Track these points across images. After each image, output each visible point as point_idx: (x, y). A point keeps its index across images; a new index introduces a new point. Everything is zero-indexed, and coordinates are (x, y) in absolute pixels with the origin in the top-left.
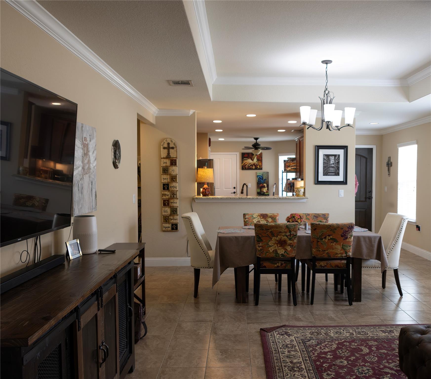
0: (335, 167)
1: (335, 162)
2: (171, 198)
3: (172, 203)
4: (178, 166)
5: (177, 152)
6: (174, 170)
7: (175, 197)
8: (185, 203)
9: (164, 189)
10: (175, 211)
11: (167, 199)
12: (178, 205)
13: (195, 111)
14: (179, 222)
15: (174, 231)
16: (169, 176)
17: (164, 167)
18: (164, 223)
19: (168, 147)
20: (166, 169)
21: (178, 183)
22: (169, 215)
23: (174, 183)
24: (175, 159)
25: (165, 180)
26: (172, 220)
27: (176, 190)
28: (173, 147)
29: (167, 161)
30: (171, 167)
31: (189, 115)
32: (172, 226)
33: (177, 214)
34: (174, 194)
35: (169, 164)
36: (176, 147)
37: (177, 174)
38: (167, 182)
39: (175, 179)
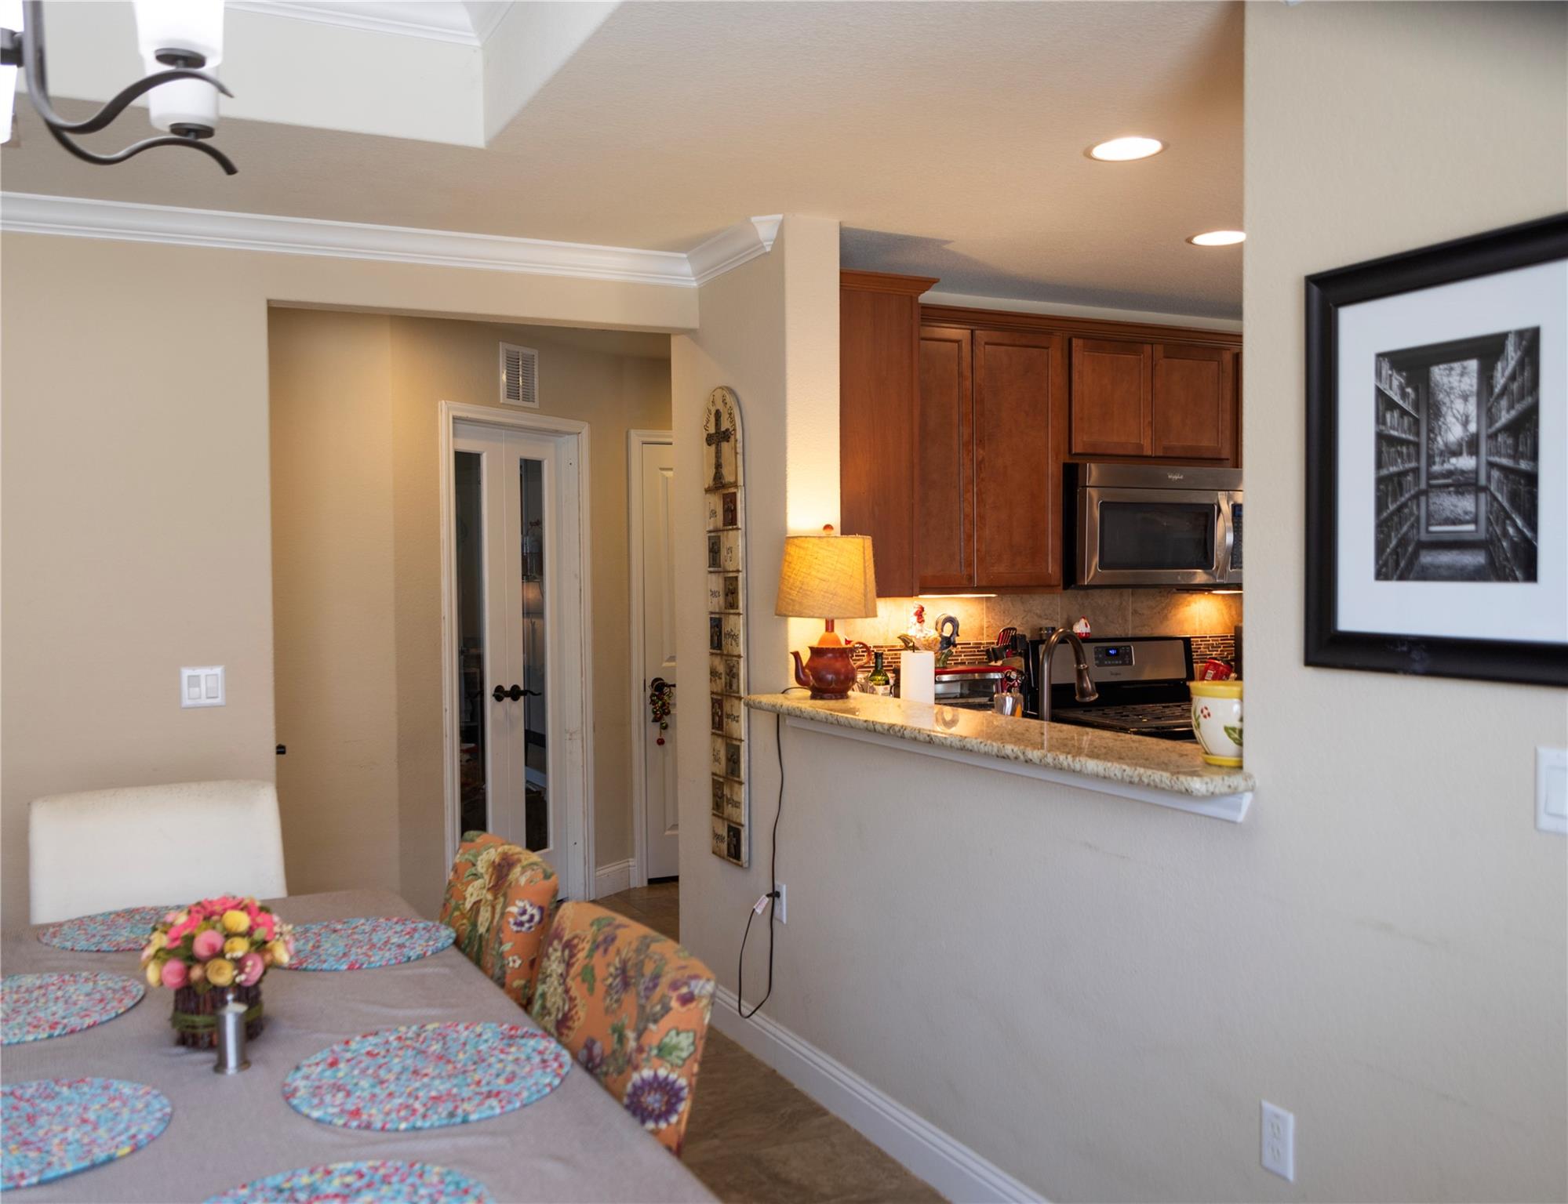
0: (1483, 481)
1: (1492, 419)
2: (726, 691)
3: (728, 716)
4: (743, 528)
5: (736, 453)
6: (731, 548)
7: (734, 687)
8: (764, 726)
9: (713, 646)
10: (734, 762)
11: (719, 698)
12: (741, 729)
13: (780, 217)
14: (744, 820)
15: (736, 864)
16: (721, 581)
17: (713, 534)
18: (714, 815)
19: (716, 433)
20: (716, 547)
21: (741, 620)
22: (723, 777)
23: (731, 616)
24: (732, 490)
25: (715, 600)
26: (728, 803)
27: (736, 653)
28: (727, 430)
29: (716, 502)
30: (725, 532)
31: (768, 249)
32: (728, 837)
33: (739, 776)
34: (732, 674)
35: (719, 520)
36: (734, 430)
37: (738, 571)
38: (717, 610)
39: (733, 593)
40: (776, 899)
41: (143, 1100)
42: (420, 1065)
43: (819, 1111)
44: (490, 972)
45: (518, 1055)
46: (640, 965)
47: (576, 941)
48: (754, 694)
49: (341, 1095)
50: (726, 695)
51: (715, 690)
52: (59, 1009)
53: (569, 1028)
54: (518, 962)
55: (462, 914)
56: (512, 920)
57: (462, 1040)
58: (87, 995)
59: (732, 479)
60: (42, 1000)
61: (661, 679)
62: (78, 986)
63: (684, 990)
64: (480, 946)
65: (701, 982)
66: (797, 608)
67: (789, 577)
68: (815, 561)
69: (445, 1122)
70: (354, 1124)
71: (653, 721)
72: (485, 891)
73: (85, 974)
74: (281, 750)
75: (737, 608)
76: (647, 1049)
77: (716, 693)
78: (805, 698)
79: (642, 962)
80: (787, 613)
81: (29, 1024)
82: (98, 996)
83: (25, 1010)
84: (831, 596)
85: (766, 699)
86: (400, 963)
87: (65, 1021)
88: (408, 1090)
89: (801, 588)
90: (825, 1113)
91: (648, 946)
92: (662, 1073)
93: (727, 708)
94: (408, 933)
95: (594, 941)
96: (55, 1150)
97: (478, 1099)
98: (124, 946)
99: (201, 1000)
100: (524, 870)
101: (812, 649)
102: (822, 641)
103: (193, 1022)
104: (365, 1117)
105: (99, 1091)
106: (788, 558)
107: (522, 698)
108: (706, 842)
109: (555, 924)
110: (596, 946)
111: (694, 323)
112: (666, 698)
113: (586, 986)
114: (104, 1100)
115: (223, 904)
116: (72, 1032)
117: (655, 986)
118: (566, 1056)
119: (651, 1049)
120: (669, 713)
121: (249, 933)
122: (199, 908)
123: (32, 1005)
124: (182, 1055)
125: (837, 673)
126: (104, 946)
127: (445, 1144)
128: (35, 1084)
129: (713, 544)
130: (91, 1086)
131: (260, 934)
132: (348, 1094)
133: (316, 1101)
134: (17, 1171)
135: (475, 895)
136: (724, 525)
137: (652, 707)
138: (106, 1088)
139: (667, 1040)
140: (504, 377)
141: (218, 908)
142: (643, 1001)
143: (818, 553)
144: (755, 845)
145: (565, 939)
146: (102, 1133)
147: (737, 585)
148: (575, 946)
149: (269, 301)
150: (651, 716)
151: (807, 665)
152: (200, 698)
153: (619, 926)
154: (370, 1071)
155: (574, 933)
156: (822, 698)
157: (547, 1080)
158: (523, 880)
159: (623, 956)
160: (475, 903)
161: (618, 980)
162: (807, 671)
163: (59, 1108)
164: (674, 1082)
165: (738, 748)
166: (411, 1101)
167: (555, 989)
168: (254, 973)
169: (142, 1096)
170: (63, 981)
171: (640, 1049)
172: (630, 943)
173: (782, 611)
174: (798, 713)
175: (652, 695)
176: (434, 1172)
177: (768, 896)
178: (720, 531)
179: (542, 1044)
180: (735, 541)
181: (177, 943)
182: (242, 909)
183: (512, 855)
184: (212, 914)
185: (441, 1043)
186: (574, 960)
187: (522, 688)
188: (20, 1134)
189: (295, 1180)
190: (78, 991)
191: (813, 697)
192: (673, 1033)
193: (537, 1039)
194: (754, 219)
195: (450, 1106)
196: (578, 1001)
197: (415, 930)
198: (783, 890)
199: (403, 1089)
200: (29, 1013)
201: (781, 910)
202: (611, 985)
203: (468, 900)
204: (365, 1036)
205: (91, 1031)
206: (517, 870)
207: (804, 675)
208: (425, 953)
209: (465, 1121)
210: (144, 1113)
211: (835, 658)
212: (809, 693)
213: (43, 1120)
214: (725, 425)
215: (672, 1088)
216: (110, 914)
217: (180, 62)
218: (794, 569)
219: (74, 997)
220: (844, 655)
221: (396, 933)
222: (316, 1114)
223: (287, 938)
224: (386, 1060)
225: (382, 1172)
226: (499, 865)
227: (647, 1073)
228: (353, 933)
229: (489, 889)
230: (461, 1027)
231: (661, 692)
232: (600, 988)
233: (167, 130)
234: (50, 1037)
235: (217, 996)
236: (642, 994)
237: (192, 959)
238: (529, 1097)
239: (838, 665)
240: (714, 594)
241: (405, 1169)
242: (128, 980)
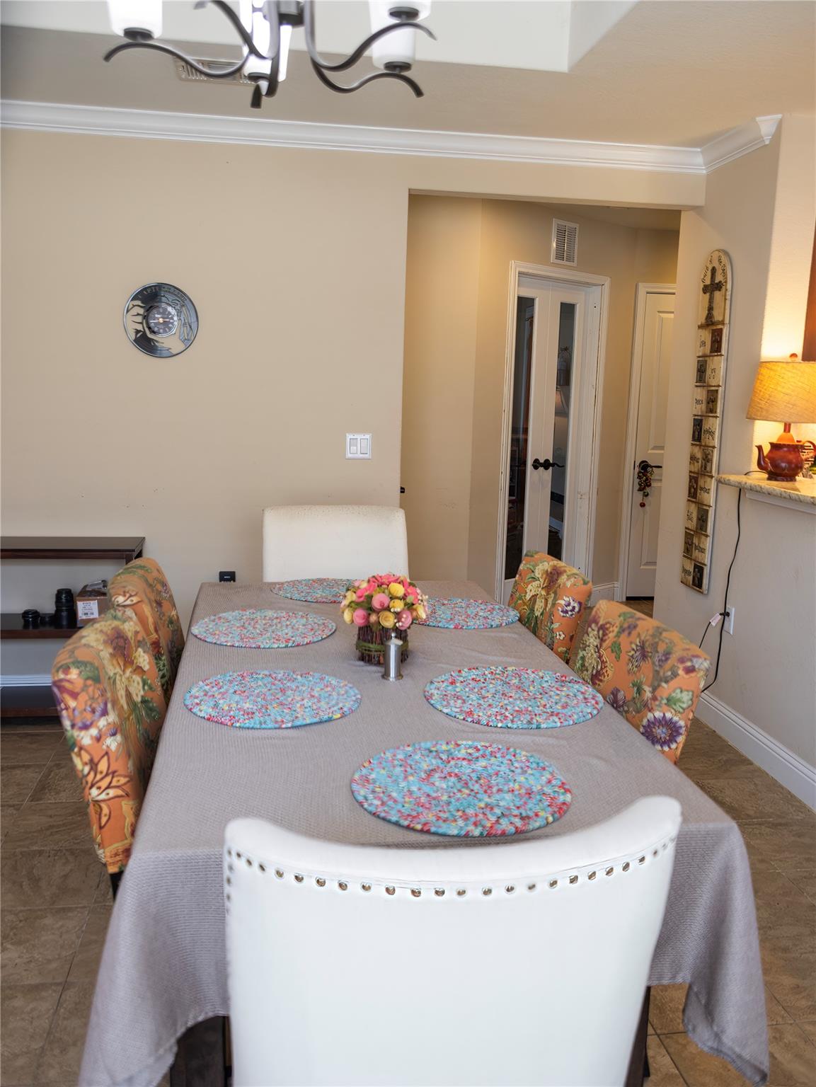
2: (702, 471)
3: (702, 489)
4: (726, 355)
5: (725, 299)
6: (715, 369)
7: (708, 469)
8: (728, 497)
9: (694, 439)
10: (703, 521)
11: (695, 475)
12: (710, 498)
13: (780, 116)
14: (707, 561)
15: (698, 591)
16: (705, 393)
17: (701, 359)
18: (684, 556)
19: (711, 284)
20: (702, 368)
21: (718, 421)
22: (694, 531)
23: (711, 418)
24: (720, 327)
25: (699, 406)
26: (696, 549)
27: (711, 445)
28: (720, 282)
29: (706, 336)
30: (711, 358)
31: (767, 142)
32: (694, 571)
33: (706, 532)
34: (707, 459)
35: (708, 349)
36: (726, 282)
37: (719, 386)
38: (700, 414)
39: (713, 402)
40: (726, 617)
41: (344, 689)
42: (506, 691)
43: (747, 762)
44: (544, 640)
45: (568, 693)
46: (655, 646)
47: (608, 626)
48: (723, 473)
49: (460, 701)
50: (701, 474)
51: (693, 471)
52: (289, 631)
53: (601, 681)
54: (563, 636)
55: (524, 602)
56: (560, 609)
57: (531, 680)
58: (304, 625)
59: (720, 319)
60: (279, 625)
61: (646, 462)
62: (298, 620)
63: (689, 664)
64: (536, 623)
65: (700, 661)
66: (764, 413)
67: (760, 391)
68: (781, 380)
69: (526, 726)
70: (470, 720)
71: (638, 490)
72: (540, 589)
73: (301, 613)
74: (403, 491)
75: (716, 412)
76: (659, 698)
77: (694, 473)
78: (763, 479)
79: (657, 643)
80: (756, 417)
81: (274, 638)
82: (310, 627)
83: (270, 630)
84: (791, 406)
85: (734, 478)
86: (486, 628)
87: (294, 639)
88: (500, 704)
89: (768, 399)
90: (751, 763)
91: (661, 634)
92: (668, 715)
93: (701, 483)
94: (489, 611)
95: (621, 627)
96: (299, 710)
97: (545, 716)
98: (320, 599)
99: (375, 634)
100: (569, 577)
101: (771, 444)
102: (780, 438)
103: (369, 647)
104: (475, 717)
105: (318, 680)
106: (760, 377)
107: (551, 468)
108: (677, 573)
109: (593, 613)
110: (622, 630)
111: (700, 201)
112: (649, 475)
113: (614, 654)
114: (322, 686)
115: (388, 578)
116: (298, 645)
117: (667, 659)
118: (600, 698)
119: (662, 699)
120: (650, 485)
121: (404, 598)
122: (374, 579)
123: (274, 627)
124: (363, 666)
125: (790, 462)
126: (309, 599)
127: (527, 739)
128: (282, 672)
129: (701, 365)
130: (313, 677)
131: (410, 599)
132: (464, 702)
133: (445, 703)
134: (279, 719)
135: (533, 591)
136: (711, 352)
137: (638, 480)
138: (322, 679)
139: (674, 695)
140: (554, 245)
141: (385, 581)
142: (658, 668)
143: (784, 374)
144: (714, 579)
145: (601, 623)
146: (323, 704)
147: (717, 397)
148: (607, 629)
149: (409, 190)
150: (637, 487)
151: (767, 455)
152: (357, 453)
153: (639, 619)
154: (476, 690)
155: (607, 620)
156: (776, 480)
157: (589, 711)
158: (569, 584)
159: (643, 638)
160: (533, 596)
161: (638, 653)
162: (767, 460)
163: (297, 687)
164: (676, 722)
165: (707, 511)
166: (503, 711)
167: (592, 655)
168: (407, 622)
169: (343, 686)
170: (289, 616)
171: (655, 698)
172: (648, 630)
173: (752, 414)
174: (759, 489)
175: (639, 472)
176: (522, 755)
177: (721, 614)
178: (707, 356)
179: (584, 688)
180: (718, 365)
181: (362, 599)
182: (399, 583)
183: (560, 567)
184: (382, 584)
185: (518, 679)
186: (606, 637)
187: (551, 462)
188: (278, 699)
189: (438, 747)
190: (299, 622)
191: (769, 479)
192: (678, 691)
193: (579, 684)
194: (758, 119)
195: (528, 718)
196: (607, 664)
197: (493, 609)
198: (733, 612)
199: (498, 703)
200: (273, 632)
201: (730, 625)
202: (632, 656)
203: (528, 594)
204: (470, 669)
205: (307, 646)
206: (564, 577)
207: (764, 462)
208: (501, 624)
209: (538, 728)
210: (345, 696)
211: (789, 451)
212: (766, 476)
213: (289, 693)
214: (719, 278)
215: (675, 726)
216: (309, 580)
217: (404, 17)
218: (764, 385)
219: (297, 626)
220: (796, 450)
221: (481, 609)
222: (446, 711)
223: (425, 603)
224: (485, 685)
225: (490, 749)
226: (551, 573)
227: (658, 714)
228: (454, 607)
229: (543, 588)
230: (529, 671)
231: (645, 472)
232: (624, 658)
233: (382, 67)
234: (286, 647)
235: (384, 634)
236: (657, 663)
237: (371, 610)
238: (578, 719)
239: (791, 457)
240: (698, 402)
241: (504, 750)
242: (325, 620)
